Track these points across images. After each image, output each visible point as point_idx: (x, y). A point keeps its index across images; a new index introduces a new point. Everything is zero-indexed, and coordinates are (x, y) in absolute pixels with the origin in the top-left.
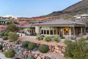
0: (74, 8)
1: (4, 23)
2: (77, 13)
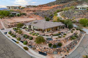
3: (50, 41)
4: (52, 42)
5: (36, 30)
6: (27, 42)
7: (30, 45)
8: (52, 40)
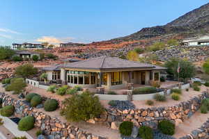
0: (197, 18)
1: (28, 56)
2: (199, 30)
3: (126, 111)
4: (133, 116)
5: (76, 83)
6: (34, 120)
7: (44, 133)
8: (133, 107)
